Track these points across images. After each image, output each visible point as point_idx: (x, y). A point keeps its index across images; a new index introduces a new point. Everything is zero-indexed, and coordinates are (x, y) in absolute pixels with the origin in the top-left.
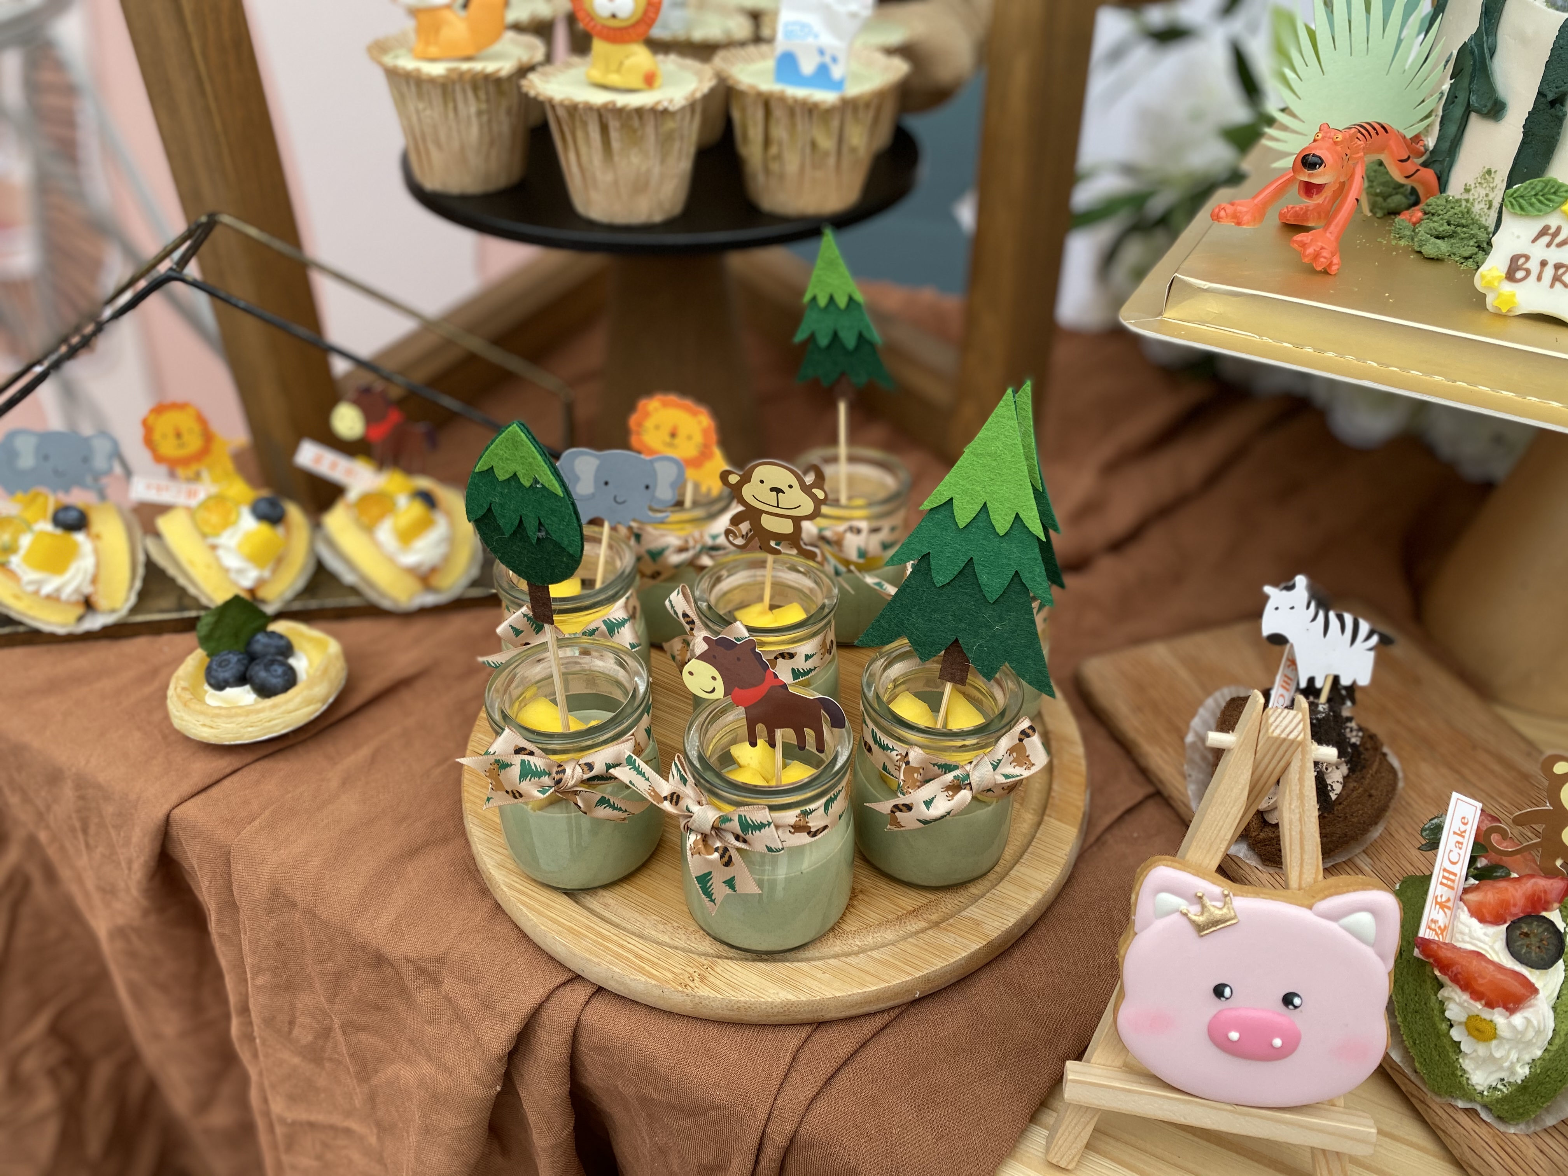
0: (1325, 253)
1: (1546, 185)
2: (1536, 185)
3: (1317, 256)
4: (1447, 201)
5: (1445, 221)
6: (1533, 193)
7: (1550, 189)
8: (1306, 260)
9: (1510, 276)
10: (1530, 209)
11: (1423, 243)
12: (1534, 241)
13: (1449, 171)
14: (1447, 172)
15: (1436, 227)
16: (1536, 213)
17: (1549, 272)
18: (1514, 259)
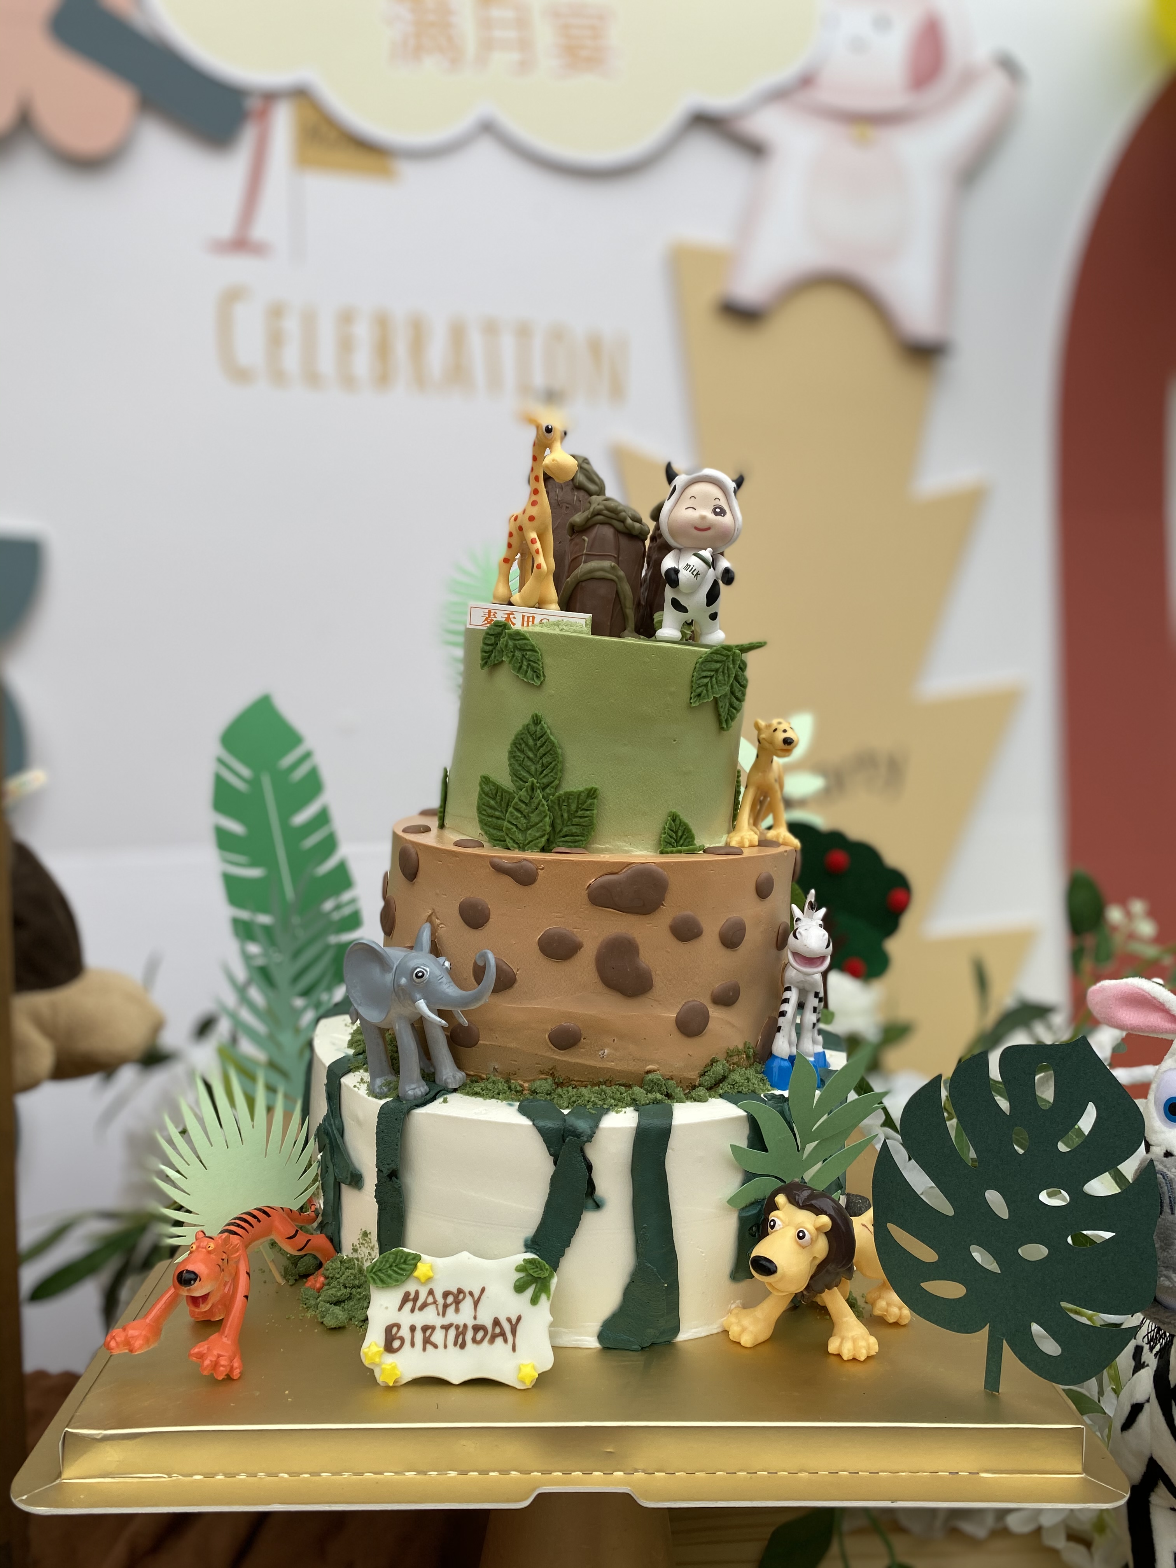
0: (223, 1362)
1: (397, 1256)
2: (388, 1258)
3: (215, 1365)
4: (341, 1262)
5: (341, 1285)
6: (388, 1266)
7: (400, 1259)
8: (206, 1373)
9: (389, 1348)
10: (389, 1280)
11: (325, 1313)
12: (400, 1309)
13: (339, 1232)
14: (337, 1234)
15: (334, 1292)
16: (395, 1284)
17: (419, 1336)
18: (389, 1330)
